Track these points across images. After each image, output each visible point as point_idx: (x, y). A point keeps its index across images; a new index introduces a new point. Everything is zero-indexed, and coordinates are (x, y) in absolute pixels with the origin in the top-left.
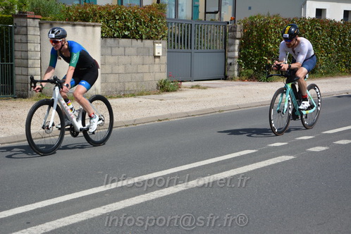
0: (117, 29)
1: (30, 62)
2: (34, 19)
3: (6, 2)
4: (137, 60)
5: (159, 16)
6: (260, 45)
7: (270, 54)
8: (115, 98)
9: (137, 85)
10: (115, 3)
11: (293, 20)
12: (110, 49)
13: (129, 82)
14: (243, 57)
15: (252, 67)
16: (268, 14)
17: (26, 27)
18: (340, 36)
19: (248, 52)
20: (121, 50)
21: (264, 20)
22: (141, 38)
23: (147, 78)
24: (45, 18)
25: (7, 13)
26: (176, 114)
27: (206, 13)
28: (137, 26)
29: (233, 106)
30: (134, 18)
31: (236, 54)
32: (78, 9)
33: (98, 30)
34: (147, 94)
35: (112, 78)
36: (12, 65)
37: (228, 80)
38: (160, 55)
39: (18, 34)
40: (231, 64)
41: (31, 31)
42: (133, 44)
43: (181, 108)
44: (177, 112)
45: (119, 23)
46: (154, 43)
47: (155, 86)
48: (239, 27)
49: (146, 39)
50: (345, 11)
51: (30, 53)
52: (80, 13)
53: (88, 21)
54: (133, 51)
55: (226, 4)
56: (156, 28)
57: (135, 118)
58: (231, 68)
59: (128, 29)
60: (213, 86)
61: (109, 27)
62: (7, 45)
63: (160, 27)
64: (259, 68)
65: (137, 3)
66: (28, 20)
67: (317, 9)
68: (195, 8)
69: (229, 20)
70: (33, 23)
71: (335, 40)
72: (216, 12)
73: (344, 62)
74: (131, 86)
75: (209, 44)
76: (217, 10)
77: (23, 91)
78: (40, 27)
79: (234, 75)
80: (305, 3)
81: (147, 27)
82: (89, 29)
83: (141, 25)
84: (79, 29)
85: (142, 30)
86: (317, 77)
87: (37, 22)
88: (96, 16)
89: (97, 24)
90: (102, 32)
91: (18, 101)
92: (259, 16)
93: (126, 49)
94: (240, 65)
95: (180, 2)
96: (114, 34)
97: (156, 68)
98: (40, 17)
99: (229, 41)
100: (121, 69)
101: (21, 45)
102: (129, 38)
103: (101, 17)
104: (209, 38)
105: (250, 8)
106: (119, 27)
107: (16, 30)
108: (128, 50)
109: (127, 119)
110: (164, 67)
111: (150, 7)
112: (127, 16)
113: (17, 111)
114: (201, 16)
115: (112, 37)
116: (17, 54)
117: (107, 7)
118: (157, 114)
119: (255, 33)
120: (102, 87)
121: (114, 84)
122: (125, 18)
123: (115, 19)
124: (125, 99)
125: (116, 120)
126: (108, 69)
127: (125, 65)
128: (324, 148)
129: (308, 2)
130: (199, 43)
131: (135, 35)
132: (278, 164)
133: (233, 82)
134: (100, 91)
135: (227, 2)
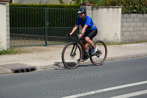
0: (130, 9)
2: (89, 5)
4: (140, 24)
8: (128, 44)
9: (140, 37)
12: (125, 19)
13: (135, 36)
20: (132, 19)
22: (143, 13)
23: (145, 33)
24: (94, 5)
25: (77, 3)
28: (141, 7)
30: (139, 3)
33: (120, 10)
34: (145, 42)
35: (126, 34)
41: (88, 11)
42: (138, 16)
45: (131, 6)
49: (145, 13)
52: (112, 2)
53: (115, 6)
54: (138, 20)
57: (138, 53)
59: (136, 8)
61: (126, 8)
66: (87, 6)
70: (88, 8)
74: (136, 38)
81: (146, 7)
82: (116, 9)
83: (143, 6)
84: (111, 9)
85: (143, 9)
87: (91, 7)
88: (119, 3)
89: (119, 7)
90: (122, 11)
93: (134, 19)
96: (128, 11)
98: (92, 4)
100: (131, 29)
102: (136, 13)
103: (122, 3)
106: (131, 8)
108: (135, 20)
109: (133, 54)
112: (135, 2)
115: (127, 13)
120: (121, 38)
121: (128, 37)
122: (134, 3)
123: (129, 4)
124: (133, 44)
125: (128, 55)
126: (125, 29)
127: (133, 27)
131: (139, 11)
134: (120, 40)
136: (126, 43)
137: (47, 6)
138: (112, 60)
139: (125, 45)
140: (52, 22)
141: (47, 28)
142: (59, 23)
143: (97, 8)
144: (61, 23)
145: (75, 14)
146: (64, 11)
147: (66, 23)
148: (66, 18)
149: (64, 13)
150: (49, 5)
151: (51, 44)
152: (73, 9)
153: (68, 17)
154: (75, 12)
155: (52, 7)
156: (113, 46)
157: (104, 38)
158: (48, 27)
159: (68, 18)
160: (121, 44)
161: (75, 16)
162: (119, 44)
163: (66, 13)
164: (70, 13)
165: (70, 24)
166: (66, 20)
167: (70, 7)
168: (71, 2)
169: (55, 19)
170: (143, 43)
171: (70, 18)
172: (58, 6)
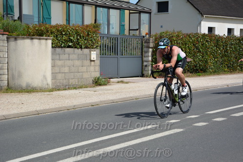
0: (64, 41)
2: (3, 34)
4: (78, 63)
5: (94, 32)
8: (62, 90)
9: (78, 81)
10: (65, 24)
11: (190, 35)
12: (58, 56)
13: (72, 79)
14: (155, 61)
16: (174, 31)
18: (223, 46)
20: (67, 56)
21: (169, 35)
22: (81, 48)
23: (86, 76)
24: (12, 34)
26: (104, 101)
27: (130, 30)
28: (78, 39)
29: (145, 95)
30: (76, 33)
31: (150, 59)
32: (35, 27)
33: (50, 42)
34: (85, 87)
35: (60, 76)
37: (144, 77)
38: (95, 59)
40: (146, 66)
41: (1, 43)
42: (75, 52)
43: (109, 97)
44: (105, 99)
45: (65, 37)
46: (90, 51)
47: (91, 82)
48: (151, 40)
49: (85, 48)
50: (228, 29)
52: (37, 30)
53: (42, 36)
54: (75, 56)
55: (144, 23)
56: (92, 40)
57: (75, 104)
58: (146, 69)
59: (71, 41)
60: (133, 81)
61: (58, 40)
63: (95, 40)
65: (80, 23)
67: (209, 27)
68: (122, 26)
69: (144, 34)
70: (2, 38)
71: (220, 49)
72: (137, 30)
73: (227, 65)
74: (73, 82)
75: (130, 52)
76: (138, 28)
78: (8, 42)
79: (148, 73)
80: (200, 23)
81: (85, 40)
82: (43, 41)
83: (81, 38)
84: (36, 41)
85: (82, 42)
86: (207, 75)
87: (5, 37)
88: (48, 32)
89: (48, 38)
90: (52, 44)
92: (167, 32)
93: (70, 55)
95: (111, 22)
96: (61, 45)
97: (92, 68)
98: (7, 33)
99: (145, 49)
100: (66, 70)
102: (72, 47)
103: (52, 33)
104: (130, 47)
105: (162, 27)
106: (65, 40)
108: (71, 56)
109: (69, 105)
110: (98, 68)
111: (87, 26)
112: (71, 32)
114: (126, 32)
115: (59, 47)
117: (57, 26)
118: (91, 101)
120: (52, 82)
121: (61, 80)
122: (69, 34)
123: (62, 34)
124: (69, 91)
125: (60, 106)
126: (57, 70)
127: (69, 66)
128: (205, 124)
129: (202, 22)
130: (123, 51)
131: (76, 45)
132: (172, 134)
133: (148, 79)
134: (51, 86)
135: (144, 22)
136: (59, 90)
138: (38, 114)
139: (58, 92)
143: (16, 39)
156: (40, 94)
157: (27, 83)
160: (52, 90)
162: (50, 91)
170: (82, 89)
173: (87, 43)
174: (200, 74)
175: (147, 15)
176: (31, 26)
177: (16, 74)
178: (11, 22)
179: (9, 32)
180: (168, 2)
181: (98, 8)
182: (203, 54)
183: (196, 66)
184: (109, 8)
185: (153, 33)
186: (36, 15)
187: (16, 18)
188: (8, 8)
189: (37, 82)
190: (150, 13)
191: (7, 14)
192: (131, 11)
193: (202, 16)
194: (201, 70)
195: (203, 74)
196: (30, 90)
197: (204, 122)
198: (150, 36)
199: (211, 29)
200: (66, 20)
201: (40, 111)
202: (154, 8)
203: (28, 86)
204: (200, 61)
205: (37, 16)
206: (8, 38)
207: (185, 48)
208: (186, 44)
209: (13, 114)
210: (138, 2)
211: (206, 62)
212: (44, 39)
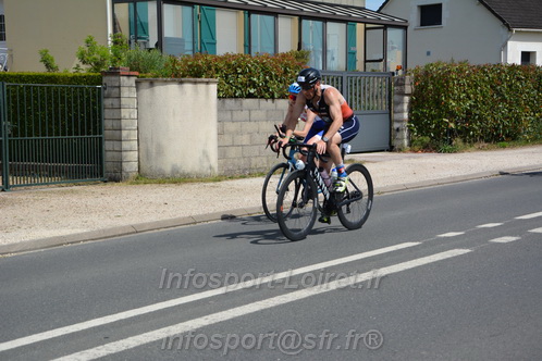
0: (240, 86)
1: (124, 133)
2: (129, 76)
3: (95, 56)
5: (297, 67)
6: (438, 103)
7: (452, 115)
8: (237, 178)
9: (268, 161)
10: (243, 52)
11: (484, 67)
12: (229, 113)
13: (256, 157)
14: (415, 119)
15: (427, 132)
16: (453, 60)
17: (119, 87)
19: (422, 113)
20: (245, 113)
21: (443, 69)
22: (273, 98)
24: (144, 75)
27: (366, 61)
28: (266, 82)
29: (397, 186)
30: (263, 70)
31: (406, 115)
32: (187, 61)
33: (214, 88)
35: (233, 152)
36: (101, 138)
37: (395, 151)
39: (108, 97)
40: (398, 130)
41: (125, 92)
42: (262, 106)
45: (241, 78)
48: (408, 79)
49: (279, 98)
51: (123, 122)
52: (190, 66)
53: (200, 77)
54: (261, 114)
55: (393, 48)
58: (399, 135)
59: (254, 85)
60: (373, 159)
61: (228, 83)
62: (94, 111)
64: (437, 135)
65: (270, 51)
66: (121, 78)
67: (523, 52)
68: (350, 55)
69: (393, 69)
70: (128, 83)
72: (380, 60)
74: (259, 162)
75: (367, 104)
76: (381, 57)
77: (115, 172)
78: (137, 87)
79: (403, 144)
80: (505, 45)
81: (280, 82)
82: (202, 87)
83: (271, 79)
84: (188, 87)
85: (274, 86)
86: (520, 145)
87: (133, 79)
88: (211, 69)
89: (211, 80)
90: (218, 91)
91: (109, 185)
92: (439, 64)
93: (252, 112)
94: (410, 131)
95: (329, 48)
96: (236, 92)
98: (137, 73)
99: (395, 98)
100: (245, 139)
101: (112, 111)
102: (256, 97)
103: (217, 71)
104: (367, 95)
105: (428, 53)
106: (241, 84)
107: (106, 92)
108: (254, 114)
111: (284, 56)
112: (253, 69)
113: (107, 198)
114: (359, 66)
115: (231, 97)
116: (107, 124)
117: (227, 58)
119: (431, 87)
120: (219, 164)
121: (236, 160)
122: (250, 71)
123: (236, 72)
124: (251, 179)
125: (235, 208)
126: (227, 140)
127: (251, 133)
128: (514, 239)
129: (509, 43)
130: (354, 103)
131: (264, 93)
132: (448, 259)
133: (401, 155)
134: (216, 170)
135: (395, 45)
136: (231, 178)
137: (5, 76)
138: (195, 223)
139: (230, 182)
140: (22, 122)
141: (8, 138)
142: (43, 124)
143: (152, 84)
144: (50, 123)
145: (88, 100)
146: (56, 93)
147: (63, 126)
148: (63, 110)
149: (56, 99)
150: (11, 74)
151: (21, 186)
152: (83, 85)
153: (69, 108)
154: (88, 93)
155: (23, 81)
156: (197, 185)
157: (173, 166)
158: (10, 136)
159: (70, 111)
160: (218, 179)
161: (88, 105)
162: (215, 181)
163: (63, 98)
164: (76, 98)
165: (76, 126)
166: (63, 115)
167: (74, 79)
168: (78, 66)
169: (29, 113)
171: (77, 111)
172: (40, 76)
173: (283, 88)
174: (505, 143)
175: (400, 32)
176: (179, 59)
177: (153, 150)
178: (144, 53)
179: (140, 72)
180: (440, 5)
181: (304, 21)
182: (511, 105)
183: (496, 129)
184: (325, 20)
185: (411, 66)
186: (189, 39)
187: (152, 44)
188: (138, 27)
189: (191, 164)
190: (405, 28)
191: (137, 38)
192: (368, 26)
193: (510, 30)
194: (507, 136)
195: (511, 143)
196: (179, 178)
197: (512, 235)
198: (405, 72)
199: (526, 56)
200: (245, 46)
201: (198, 217)
202: (414, 18)
203: (175, 170)
204: (505, 118)
205: (191, 40)
206: (137, 83)
207: (475, 94)
208: (476, 86)
209: (149, 224)
210: (381, 8)
211: (518, 119)
212: (202, 82)
